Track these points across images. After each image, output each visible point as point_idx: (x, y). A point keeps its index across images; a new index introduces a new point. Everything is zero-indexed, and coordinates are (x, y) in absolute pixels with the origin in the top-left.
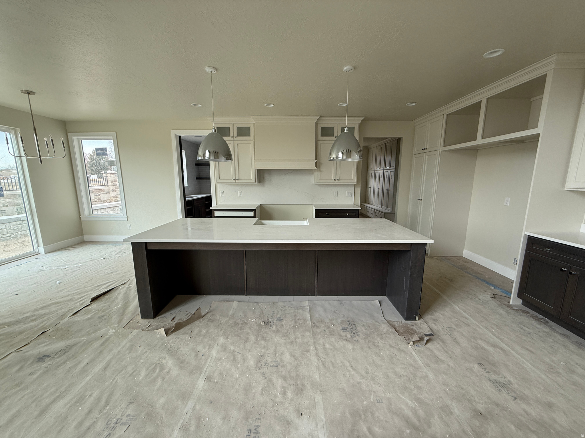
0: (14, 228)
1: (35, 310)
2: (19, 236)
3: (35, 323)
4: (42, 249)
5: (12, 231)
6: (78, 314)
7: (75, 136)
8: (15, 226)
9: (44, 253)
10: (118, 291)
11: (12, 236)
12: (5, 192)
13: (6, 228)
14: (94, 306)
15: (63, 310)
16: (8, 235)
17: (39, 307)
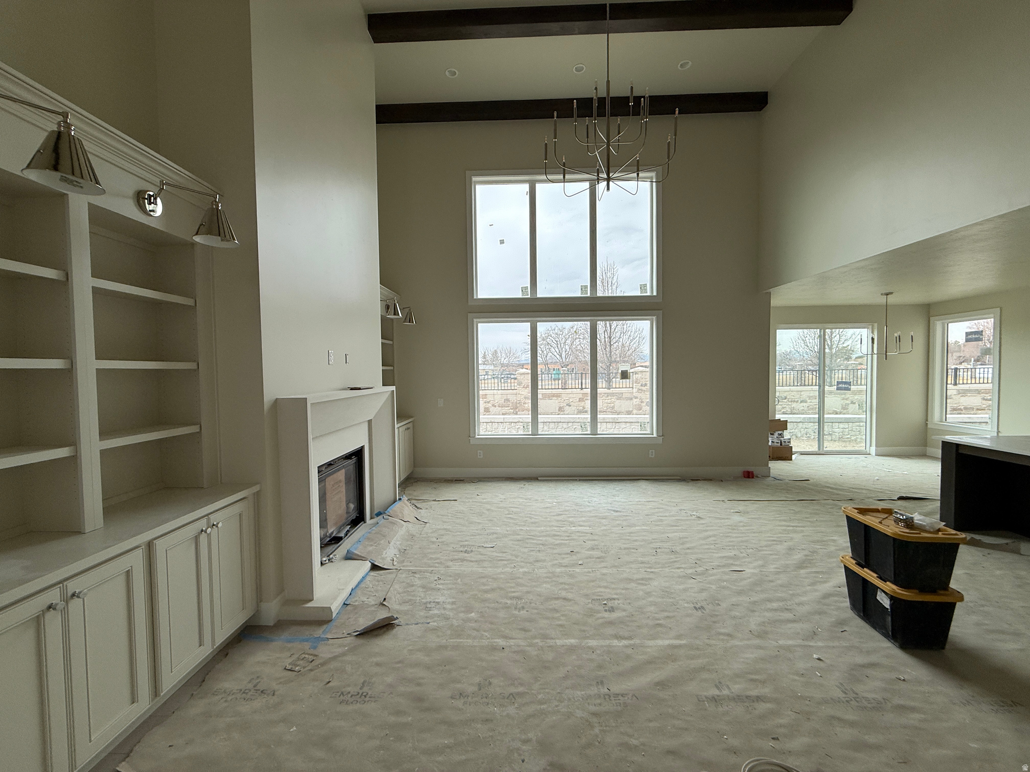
0: (857, 429)
1: (851, 488)
2: (859, 440)
3: (848, 494)
4: (873, 450)
5: (853, 433)
6: (882, 501)
7: (939, 320)
8: (857, 428)
9: (874, 455)
10: (931, 503)
11: (853, 438)
12: (852, 387)
13: (848, 428)
14: (900, 502)
15: (871, 495)
16: (848, 436)
17: (854, 487)
